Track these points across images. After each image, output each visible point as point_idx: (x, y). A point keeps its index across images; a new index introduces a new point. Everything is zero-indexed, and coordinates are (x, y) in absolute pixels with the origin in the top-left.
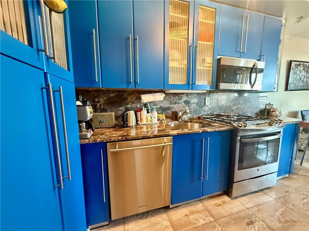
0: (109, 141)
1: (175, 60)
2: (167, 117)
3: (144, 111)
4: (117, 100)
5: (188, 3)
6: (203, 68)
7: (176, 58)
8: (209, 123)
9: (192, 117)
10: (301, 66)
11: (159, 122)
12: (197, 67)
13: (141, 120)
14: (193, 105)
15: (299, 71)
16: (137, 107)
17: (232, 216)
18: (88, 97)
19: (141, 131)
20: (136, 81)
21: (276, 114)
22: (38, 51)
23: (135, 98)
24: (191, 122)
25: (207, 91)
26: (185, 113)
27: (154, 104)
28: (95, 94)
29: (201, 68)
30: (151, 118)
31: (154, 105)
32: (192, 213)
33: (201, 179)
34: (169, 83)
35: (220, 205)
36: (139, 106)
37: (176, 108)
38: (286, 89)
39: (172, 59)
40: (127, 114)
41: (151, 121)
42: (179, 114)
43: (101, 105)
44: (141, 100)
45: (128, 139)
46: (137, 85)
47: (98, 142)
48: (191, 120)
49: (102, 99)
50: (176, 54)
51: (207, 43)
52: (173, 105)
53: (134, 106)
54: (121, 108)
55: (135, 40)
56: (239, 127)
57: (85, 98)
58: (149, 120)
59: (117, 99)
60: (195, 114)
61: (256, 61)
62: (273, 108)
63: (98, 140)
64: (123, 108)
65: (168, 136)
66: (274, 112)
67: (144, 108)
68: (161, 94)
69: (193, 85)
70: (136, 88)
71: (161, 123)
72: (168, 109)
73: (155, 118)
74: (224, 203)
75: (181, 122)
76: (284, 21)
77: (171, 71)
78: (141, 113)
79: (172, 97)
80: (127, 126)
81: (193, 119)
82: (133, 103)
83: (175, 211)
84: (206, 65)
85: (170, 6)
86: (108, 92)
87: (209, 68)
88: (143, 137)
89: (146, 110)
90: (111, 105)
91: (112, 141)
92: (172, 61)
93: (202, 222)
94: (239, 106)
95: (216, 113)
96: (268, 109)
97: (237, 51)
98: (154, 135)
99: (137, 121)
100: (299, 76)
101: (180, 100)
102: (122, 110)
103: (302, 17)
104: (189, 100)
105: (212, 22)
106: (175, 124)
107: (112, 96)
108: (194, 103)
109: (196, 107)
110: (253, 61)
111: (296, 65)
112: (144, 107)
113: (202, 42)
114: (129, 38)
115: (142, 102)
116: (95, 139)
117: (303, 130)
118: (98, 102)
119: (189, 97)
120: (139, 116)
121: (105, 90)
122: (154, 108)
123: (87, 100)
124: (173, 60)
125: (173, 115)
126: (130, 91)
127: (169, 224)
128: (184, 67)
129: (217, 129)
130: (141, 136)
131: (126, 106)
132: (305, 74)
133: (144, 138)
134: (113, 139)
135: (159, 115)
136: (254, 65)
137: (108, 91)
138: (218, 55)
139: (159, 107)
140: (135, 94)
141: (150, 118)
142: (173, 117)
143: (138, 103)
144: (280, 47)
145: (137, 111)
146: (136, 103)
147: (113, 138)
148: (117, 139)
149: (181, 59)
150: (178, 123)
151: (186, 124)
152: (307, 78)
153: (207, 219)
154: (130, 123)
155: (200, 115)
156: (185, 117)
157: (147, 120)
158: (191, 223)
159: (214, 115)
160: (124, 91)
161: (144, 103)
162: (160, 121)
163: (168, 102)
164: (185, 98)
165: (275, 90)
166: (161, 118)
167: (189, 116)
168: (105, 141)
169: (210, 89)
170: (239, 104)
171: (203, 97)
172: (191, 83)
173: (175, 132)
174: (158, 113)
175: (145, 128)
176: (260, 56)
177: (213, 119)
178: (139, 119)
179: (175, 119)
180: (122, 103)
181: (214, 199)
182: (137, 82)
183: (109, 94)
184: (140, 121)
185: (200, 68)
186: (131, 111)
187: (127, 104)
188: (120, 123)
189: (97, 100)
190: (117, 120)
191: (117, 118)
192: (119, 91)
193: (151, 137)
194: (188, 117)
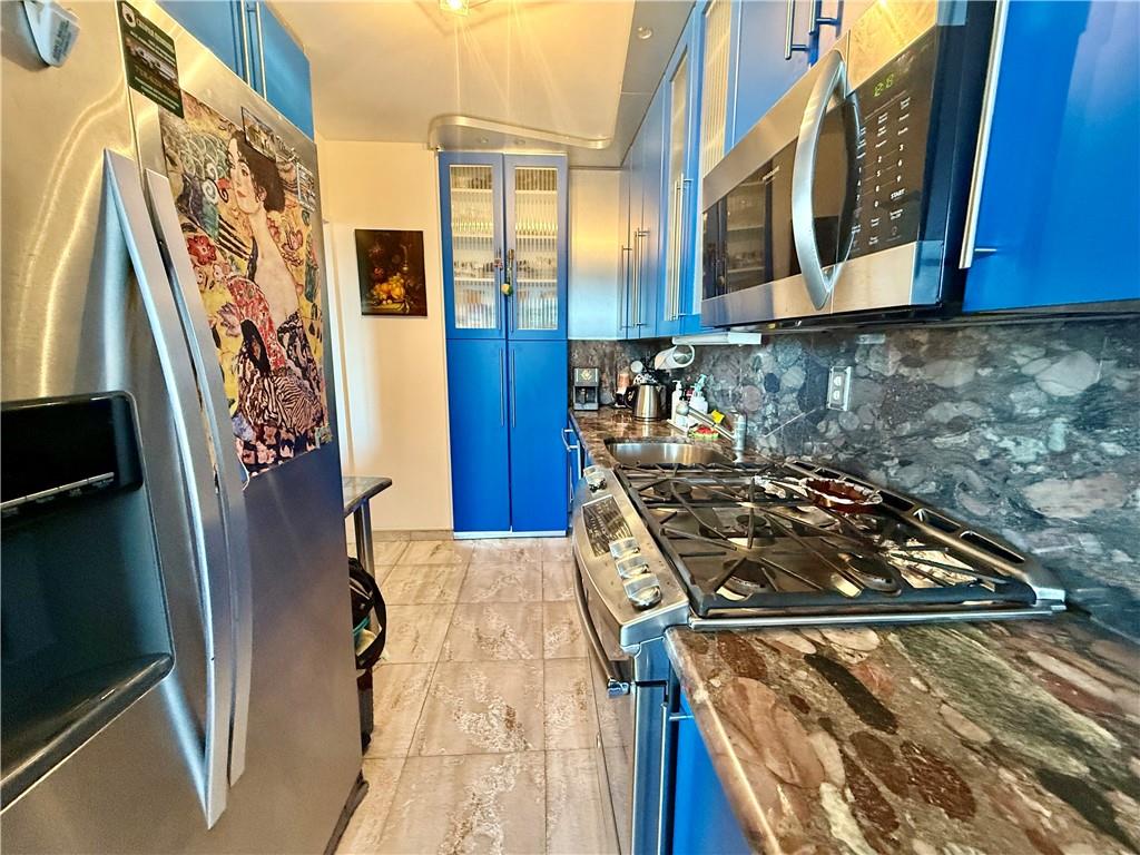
52: (742, 387)
101: (757, 370)
104: (777, 372)
108: (792, 391)
119: (779, 359)
139: (719, 389)
163: (733, 375)
164: (767, 365)
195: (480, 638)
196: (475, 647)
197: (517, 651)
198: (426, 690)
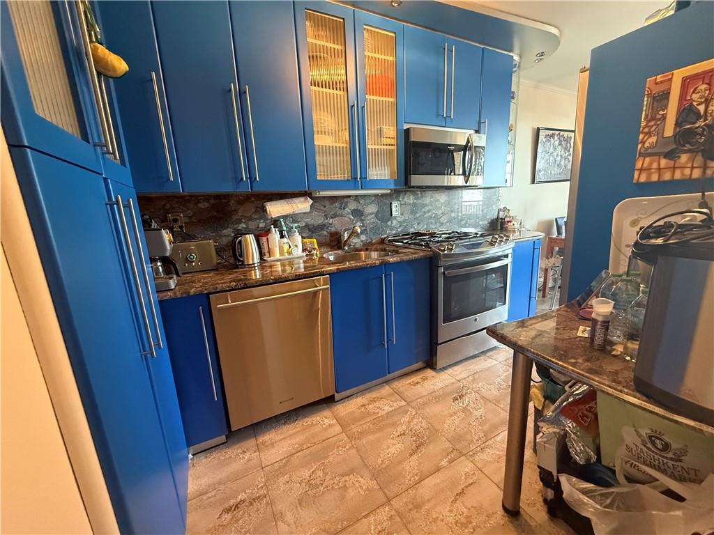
0: (213, 291)
1: (325, 132)
2: (320, 244)
3: (275, 235)
4: (215, 216)
5: (342, 20)
6: (380, 147)
7: (327, 128)
8: (396, 249)
9: (369, 240)
10: (556, 138)
11: (305, 254)
12: (370, 146)
13: (269, 252)
14: (369, 218)
15: (552, 147)
16: (258, 227)
17: (433, 394)
18: (151, 212)
19: (271, 271)
20: (253, 177)
21: (512, 227)
22: (95, 146)
23: (253, 210)
24: (367, 250)
25: (389, 191)
26: (353, 233)
27: (294, 220)
28: (165, 204)
29: (376, 147)
30: (290, 247)
31: (294, 222)
32: (374, 400)
33: (384, 345)
34: (319, 178)
35: (418, 383)
36: (262, 225)
37: (336, 224)
38: (533, 182)
39: (319, 130)
40: (240, 242)
41: (290, 253)
42: (344, 237)
43: (181, 227)
44: (266, 212)
45: (249, 285)
46: (254, 185)
47: (191, 294)
48: (367, 247)
49: (182, 215)
50: (326, 122)
51: (384, 99)
52: (331, 220)
53: (252, 225)
54: (225, 231)
55: (242, 94)
56: (442, 250)
57: (146, 215)
58: (285, 251)
59: (215, 213)
60: (375, 233)
61: (472, 132)
62: (510, 217)
63: (192, 291)
64: (229, 232)
65: (322, 274)
66: (509, 224)
67: (273, 229)
68: (305, 200)
69: (363, 180)
70: (254, 190)
71: (310, 255)
72: (322, 227)
73: (296, 246)
74: (424, 379)
75: (349, 251)
76: (516, 58)
77: (319, 153)
78: (267, 239)
79: (327, 203)
80: (243, 264)
81: (372, 244)
82: (250, 219)
83: (344, 404)
84: (386, 141)
85: (308, 23)
86: (193, 198)
87: (392, 148)
88: (275, 279)
89: (278, 232)
90: (203, 226)
91: (218, 290)
92: (320, 135)
93: (387, 409)
94: (453, 215)
95: (412, 230)
96: (501, 219)
97: (438, 115)
98: (296, 275)
99: (261, 254)
100: (553, 156)
101: (344, 209)
102: (229, 236)
103: (542, 54)
104: (360, 208)
105: (391, 58)
106: (338, 255)
107: (203, 207)
108: (372, 214)
109: (375, 220)
110: (465, 133)
111: (546, 136)
112: (272, 226)
113: (375, 98)
114: (230, 90)
115: (269, 217)
116: (186, 289)
117: (558, 252)
118: (175, 221)
119: (361, 202)
120: (265, 244)
121: (186, 196)
122: (294, 227)
123: (151, 219)
124: (321, 132)
125: (333, 239)
126: (241, 195)
127: (335, 421)
128: (344, 145)
129: (405, 258)
130: (272, 278)
131: (235, 226)
132: (563, 152)
133: (277, 281)
134: (219, 287)
135: (305, 240)
136: (468, 142)
137: (195, 198)
138: (405, 123)
139: (304, 225)
140: (253, 202)
141: (286, 247)
142: (334, 244)
143: (260, 219)
144: (512, 106)
145: (260, 235)
146: (256, 219)
147: (221, 285)
148: (228, 287)
149: (337, 130)
150: (343, 253)
151: (359, 255)
152: (565, 159)
153: (395, 405)
154: (248, 259)
155: (383, 237)
156: (356, 242)
157: (281, 253)
158: (369, 414)
159: (408, 234)
160: (229, 195)
161: (272, 218)
162: (307, 252)
163: (320, 214)
164: (352, 205)
165: (508, 184)
166: (309, 247)
167: (363, 239)
168: (206, 292)
169: (395, 185)
170: (452, 212)
171: (387, 202)
172: (359, 177)
173: (334, 268)
174: (303, 238)
175: (279, 266)
176: (480, 123)
177: (405, 241)
178: (266, 250)
179: (336, 247)
180: (227, 221)
181: (409, 377)
182: (256, 178)
183: (196, 204)
184: (267, 255)
185: (373, 147)
186: (248, 235)
187: (239, 222)
188: (226, 261)
189: (171, 218)
190: (219, 255)
191: (219, 251)
192: (218, 197)
193: (290, 278)
194: (362, 241)
195: (418, 447)
196: (430, 443)
197: (413, 419)
198: (487, 444)
